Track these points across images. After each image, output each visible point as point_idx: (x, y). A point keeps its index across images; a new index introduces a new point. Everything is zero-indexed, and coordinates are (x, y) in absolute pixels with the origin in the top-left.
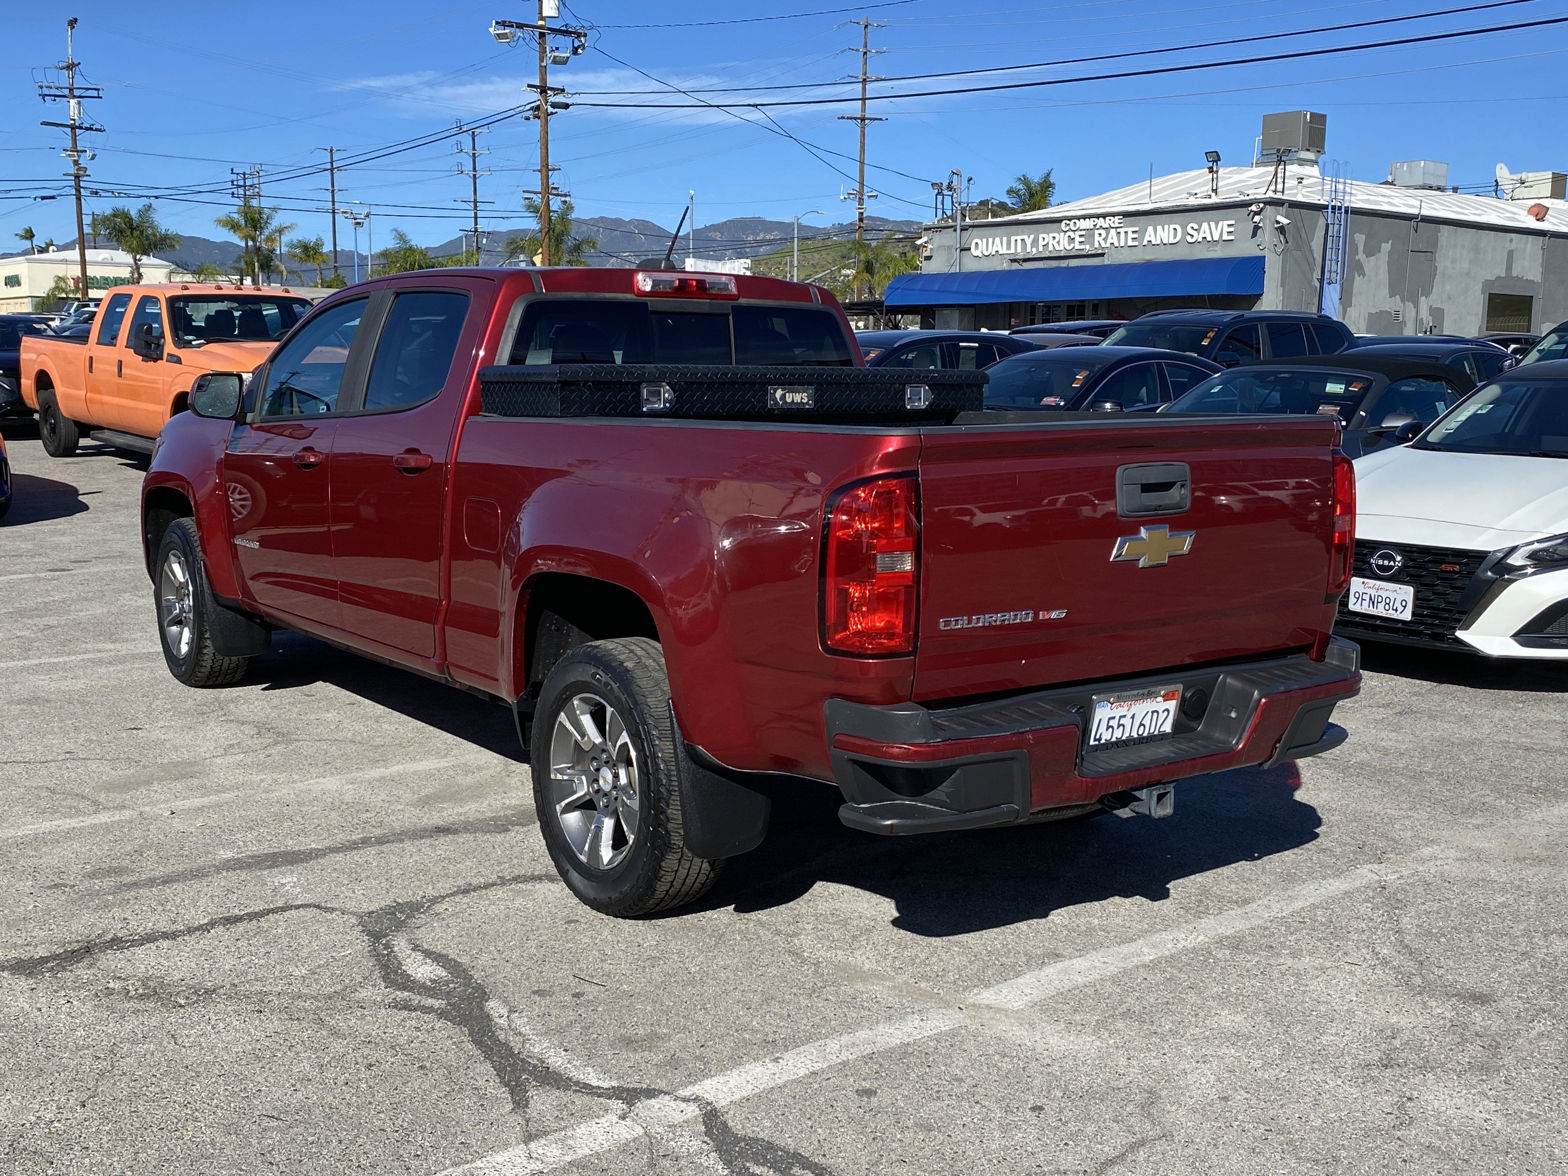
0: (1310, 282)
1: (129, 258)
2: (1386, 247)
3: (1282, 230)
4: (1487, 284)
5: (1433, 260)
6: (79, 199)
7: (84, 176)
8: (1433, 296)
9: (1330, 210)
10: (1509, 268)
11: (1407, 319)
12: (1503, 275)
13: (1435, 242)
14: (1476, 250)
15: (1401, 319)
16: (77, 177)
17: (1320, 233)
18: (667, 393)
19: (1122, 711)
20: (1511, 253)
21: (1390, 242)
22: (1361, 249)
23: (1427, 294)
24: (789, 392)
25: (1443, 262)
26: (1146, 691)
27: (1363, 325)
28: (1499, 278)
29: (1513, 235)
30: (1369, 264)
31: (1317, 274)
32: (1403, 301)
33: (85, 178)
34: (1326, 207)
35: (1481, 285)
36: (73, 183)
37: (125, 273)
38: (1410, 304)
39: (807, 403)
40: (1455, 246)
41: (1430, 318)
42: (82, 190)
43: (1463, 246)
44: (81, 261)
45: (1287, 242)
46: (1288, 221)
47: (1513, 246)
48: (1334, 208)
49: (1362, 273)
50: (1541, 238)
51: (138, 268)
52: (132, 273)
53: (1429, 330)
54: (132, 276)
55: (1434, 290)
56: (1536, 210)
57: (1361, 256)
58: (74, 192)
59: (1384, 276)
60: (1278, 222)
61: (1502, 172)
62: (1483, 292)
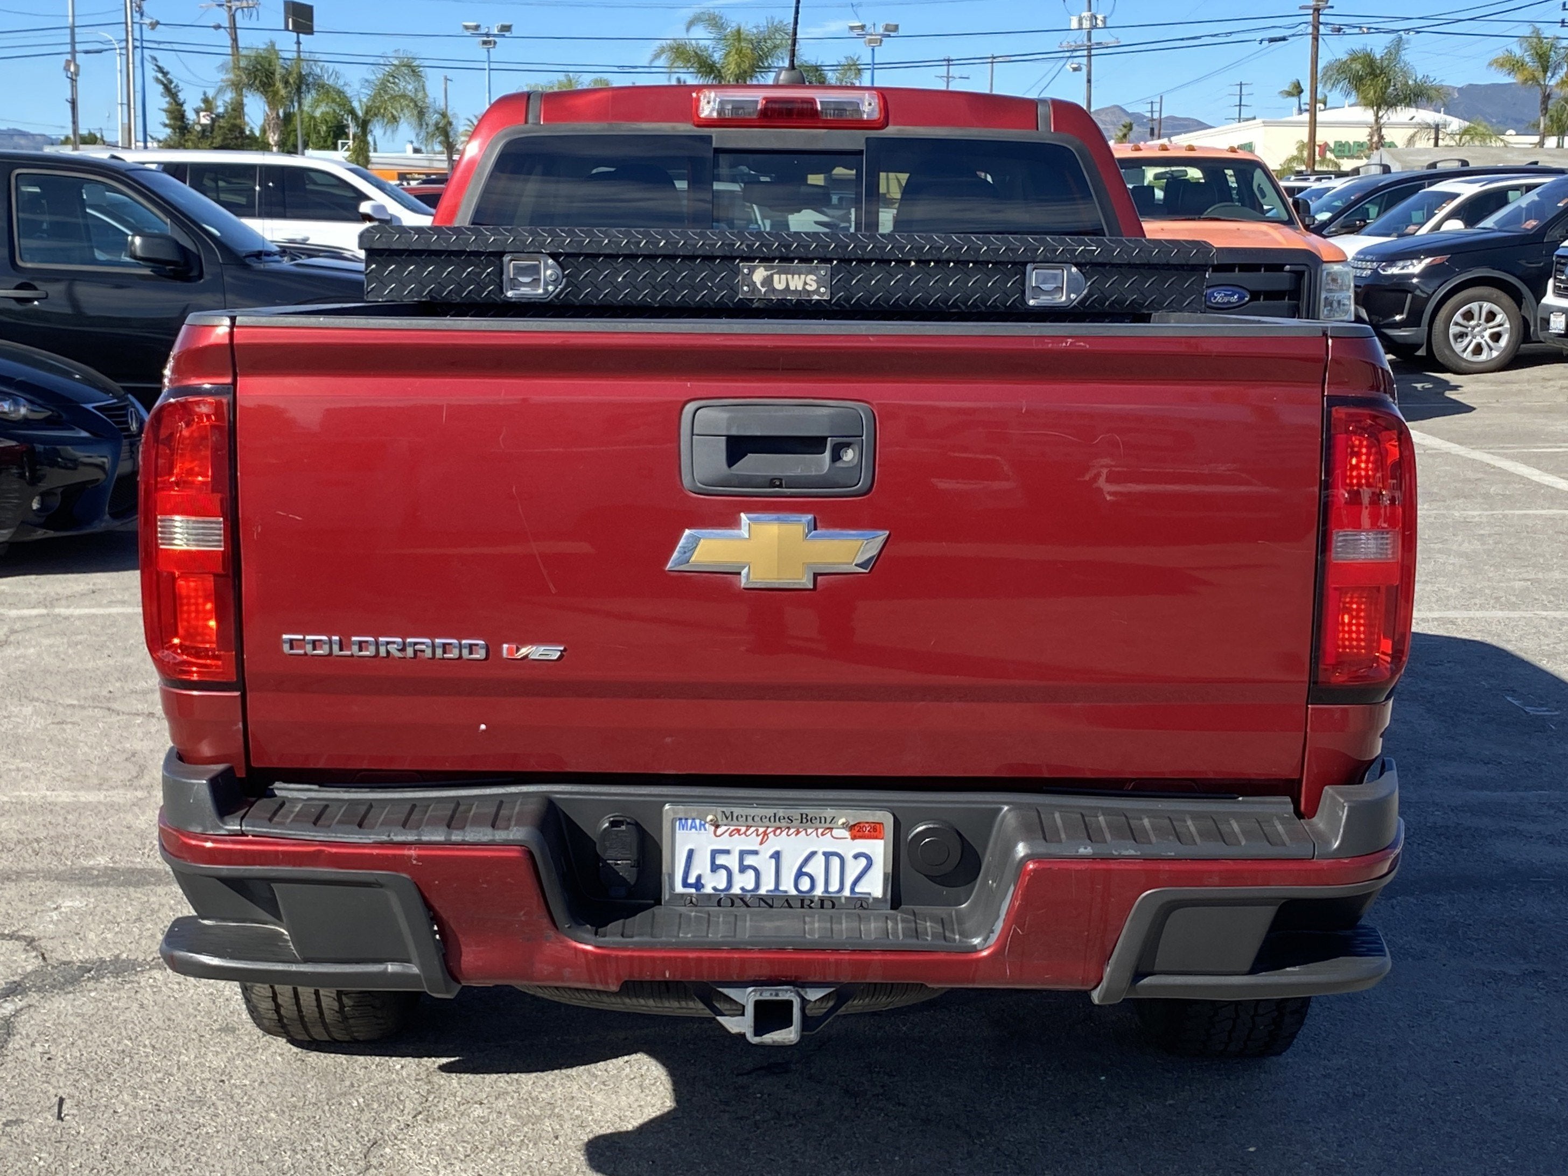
1: (1368, 115)
6: (1316, 39)
7: (1325, 8)
16: (1317, 10)
18: (549, 270)
19: (751, 842)
24: (779, 273)
26: (795, 813)
33: (1326, 12)
36: (1310, 18)
37: (1362, 135)
39: (816, 292)
42: (1321, 27)
44: (1310, 122)
51: (1380, 129)
52: (1371, 135)
54: (1371, 140)
58: (1310, 30)
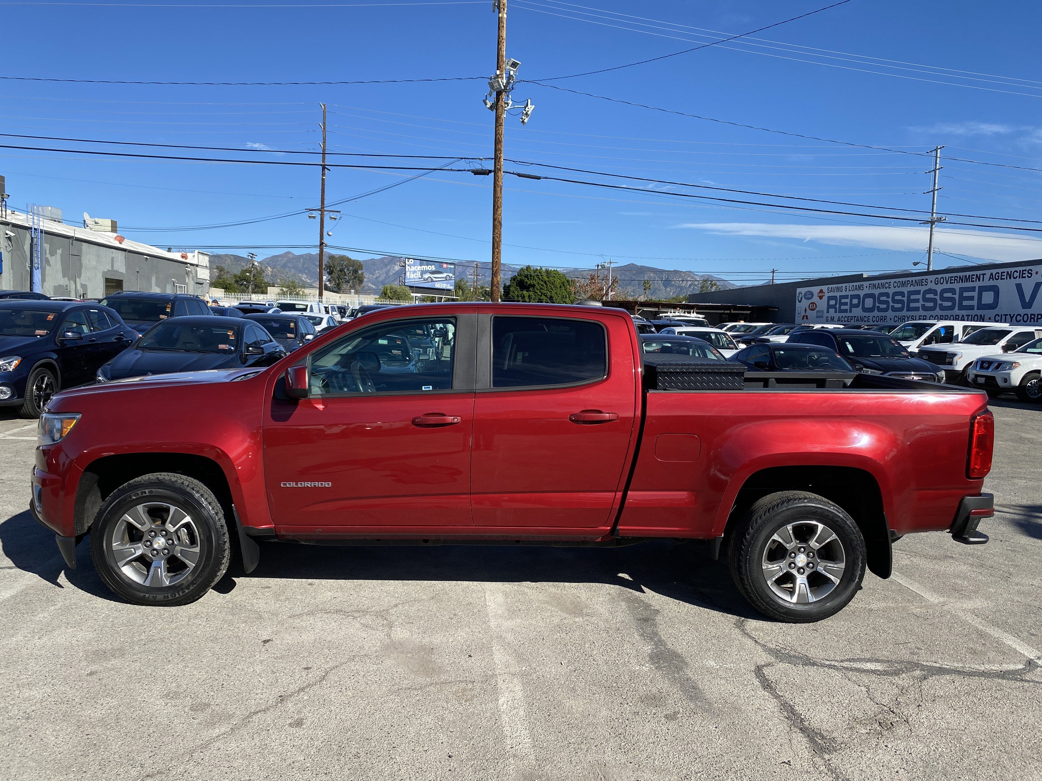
0: (25, 267)
2: (59, 252)
3: (9, 238)
4: (104, 273)
5: (80, 260)
8: (82, 277)
9: (33, 230)
10: (112, 266)
11: (71, 290)
12: (110, 269)
13: (80, 250)
14: (98, 256)
15: (69, 289)
17: (28, 242)
20: (113, 258)
21: (61, 249)
22: (48, 252)
23: (79, 277)
25: (85, 261)
27: (52, 292)
28: (108, 270)
29: (113, 250)
30: (52, 260)
31: (28, 264)
32: (69, 280)
34: (31, 228)
35: (101, 274)
38: (72, 282)
40: (90, 253)
41: (81, 289)
43: (93, 254)
45: (12, 246)
46: (14, 235)
47: (113, 255)
48: (35, 229)
49: (49, 265)
50: (124, 252)
53: (82, 295)
55: (82, 275)
56: (118, 238)
57: (48, 256)
59: (59, 266)
60: (7, 234)
61: (86, 216)
62: (103, 277)
